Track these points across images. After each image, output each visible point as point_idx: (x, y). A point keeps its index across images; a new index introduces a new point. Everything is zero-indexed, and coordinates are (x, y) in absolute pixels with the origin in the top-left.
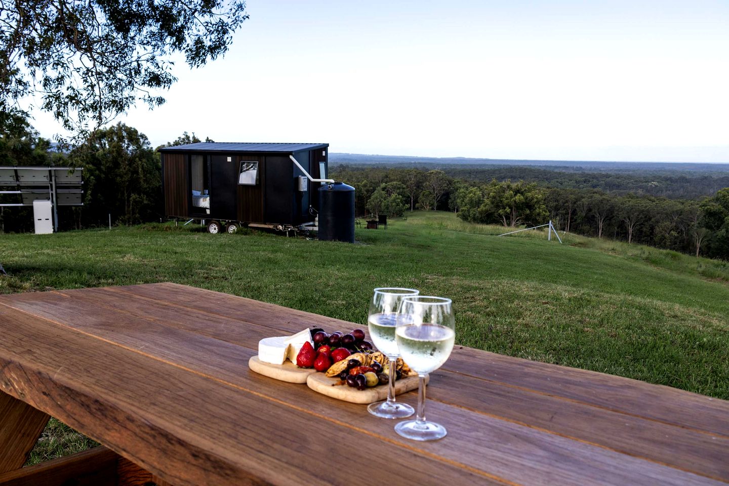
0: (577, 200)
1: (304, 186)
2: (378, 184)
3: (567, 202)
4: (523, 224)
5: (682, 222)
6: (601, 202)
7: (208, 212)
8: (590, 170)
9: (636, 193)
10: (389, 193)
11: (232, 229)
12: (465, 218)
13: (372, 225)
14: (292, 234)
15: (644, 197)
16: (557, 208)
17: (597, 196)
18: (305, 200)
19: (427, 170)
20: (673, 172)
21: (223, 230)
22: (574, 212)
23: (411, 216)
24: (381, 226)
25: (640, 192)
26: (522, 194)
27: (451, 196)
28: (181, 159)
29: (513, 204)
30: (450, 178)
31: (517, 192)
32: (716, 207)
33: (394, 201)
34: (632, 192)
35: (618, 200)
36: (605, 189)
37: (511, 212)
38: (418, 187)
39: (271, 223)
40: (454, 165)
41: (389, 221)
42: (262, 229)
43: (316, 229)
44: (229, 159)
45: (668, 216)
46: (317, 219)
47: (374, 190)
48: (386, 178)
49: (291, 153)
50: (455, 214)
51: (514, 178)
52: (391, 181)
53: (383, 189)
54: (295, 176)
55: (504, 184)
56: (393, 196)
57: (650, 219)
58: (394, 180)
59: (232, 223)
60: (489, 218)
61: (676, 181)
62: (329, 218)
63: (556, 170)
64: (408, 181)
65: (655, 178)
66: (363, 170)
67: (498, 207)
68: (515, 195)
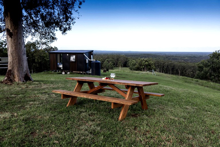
0: (164, 63)
1: (87, 62)
2: (105, 59)
3: (161, 64)
4: (148, 71)
5: (194, 69)
6: (171, 64)
7: (62, 69)
8: (168, 54)
9: (181, 61)
10: (109, 62)
11: (68, 73)
12: (131, 69)
13: (105, 71)
14: (84, 74)
15: (183, 62)
16: (158, 66)
17: (170, 62)
18: (87, 65)
19: (120, 55)
20: (192, 55)
21: (66, 73)
22: (163, 67)
23: (116, 69)
24: (107, 72)
25: (182, 61)
26: (147, 62)
27: (127, 63)
28: (55, 55)
29: (145, 65)
30: (127, 57)
31: (146, 61)
32: (201, 65)
33: (110, 64)
34: (180, 61)
35: (176, 63)
36: (172, 60)
37: (144, 67)
38: (117, 60)
39: (79, 71)
40: (128, 53)
41: (109, 70)
42: (77, 73)
43: (91, 72)
44: (68, 55)
45: (190, 68)
46: (91, 70)
47: (104, 61)
48: (108, 58)
49: (84, 53)
50: (129, 68)
51: (145, 57)
52: (109, 58)
53: (107, 61)
54: (85, 59)
55: (142, 59)
56: (110, 63)
57: (185, 69)
58: (110, 58)
59: (69, 71)
60: (138, 69)
61: (192, 57)
62: (94, 70)
63: (158, 55)
64: (114, 58)
65: (187, 57)
66: (101, 55)
67: (141, 66)
68: (146, 62)
